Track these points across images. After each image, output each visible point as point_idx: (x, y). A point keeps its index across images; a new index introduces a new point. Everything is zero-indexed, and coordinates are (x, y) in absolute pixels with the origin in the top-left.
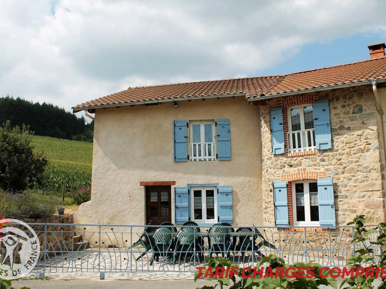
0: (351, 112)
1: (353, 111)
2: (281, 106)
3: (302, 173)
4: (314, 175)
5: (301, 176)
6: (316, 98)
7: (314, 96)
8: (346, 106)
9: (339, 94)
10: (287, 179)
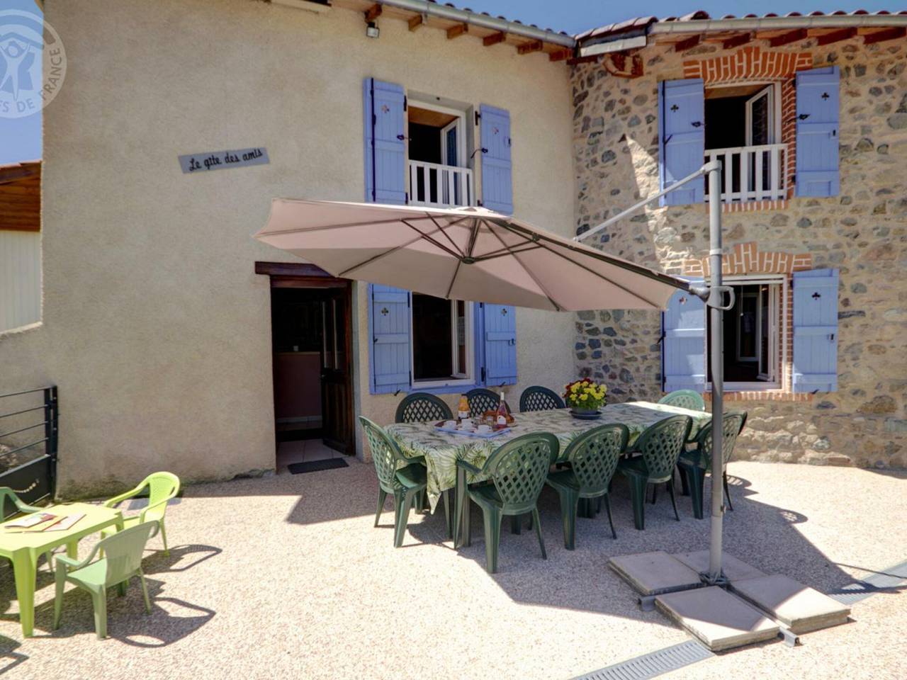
0: (895, 106)
1: (901, 104)
2: (698, 77)
3: (747, 256)
4: (780, 262)
5: (743, 263)
6: (803, 62)
7: (798, 56)
8: (884, 90)
9: (865, 59)
10: (702, 270)
